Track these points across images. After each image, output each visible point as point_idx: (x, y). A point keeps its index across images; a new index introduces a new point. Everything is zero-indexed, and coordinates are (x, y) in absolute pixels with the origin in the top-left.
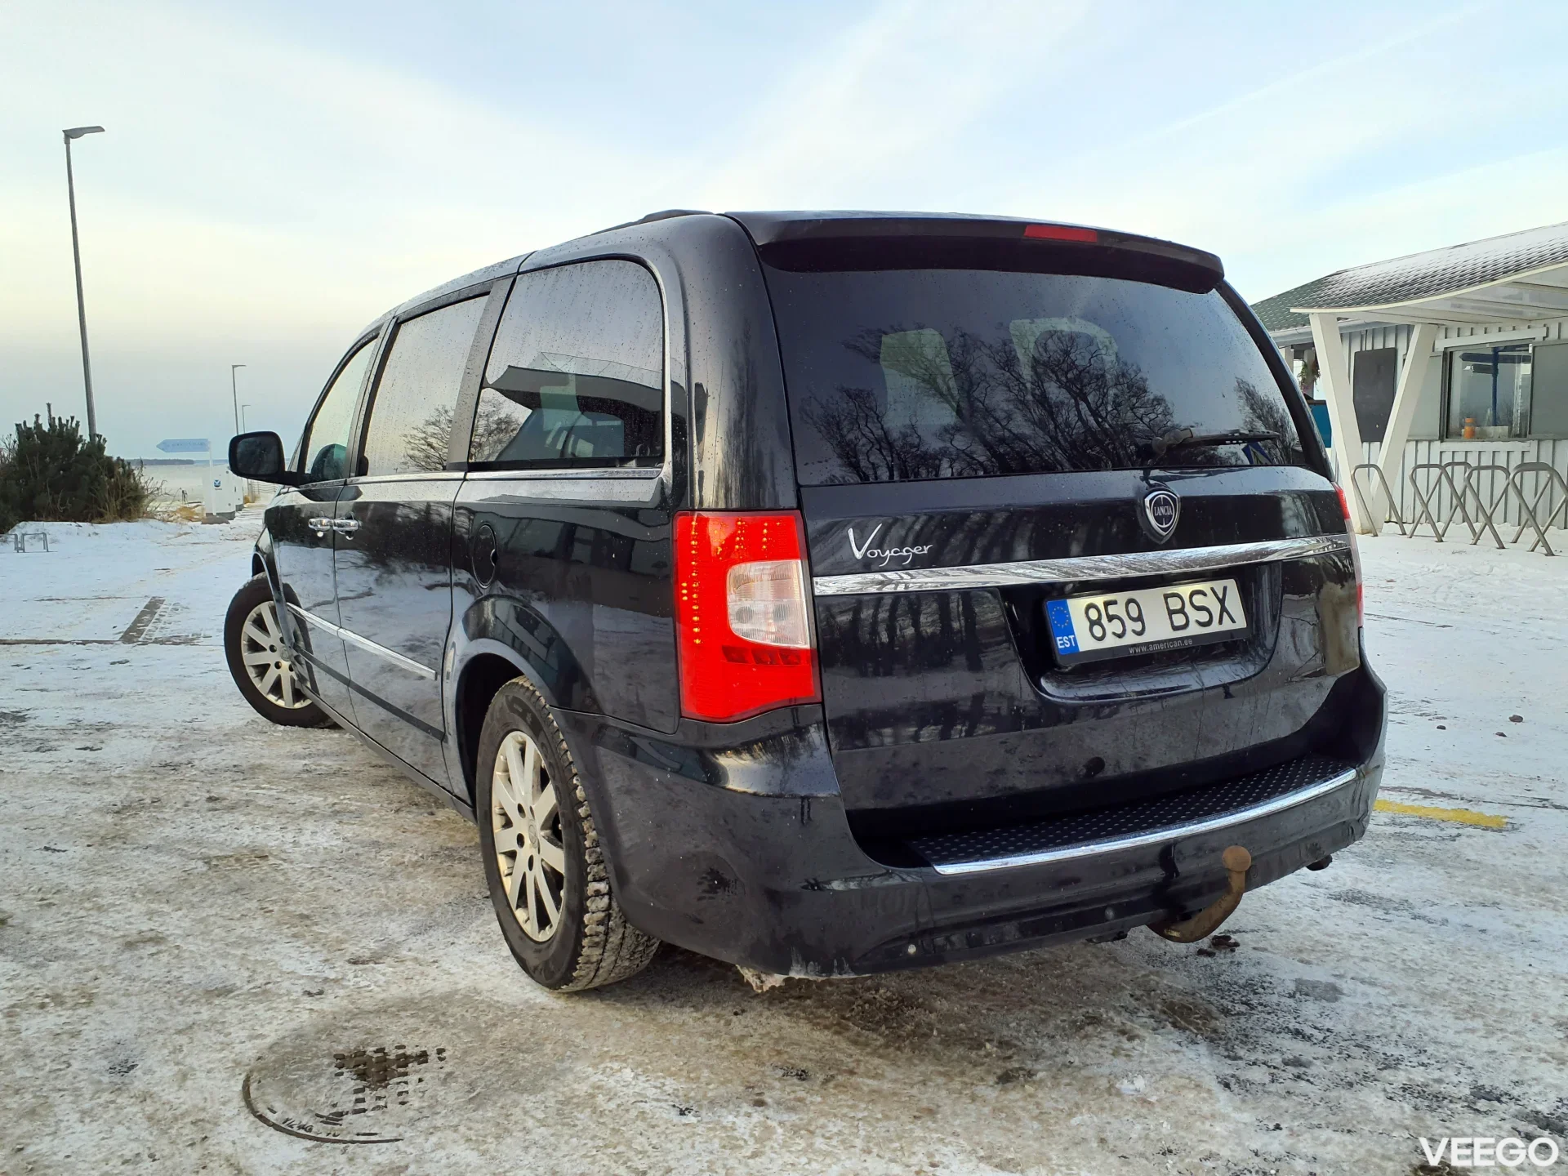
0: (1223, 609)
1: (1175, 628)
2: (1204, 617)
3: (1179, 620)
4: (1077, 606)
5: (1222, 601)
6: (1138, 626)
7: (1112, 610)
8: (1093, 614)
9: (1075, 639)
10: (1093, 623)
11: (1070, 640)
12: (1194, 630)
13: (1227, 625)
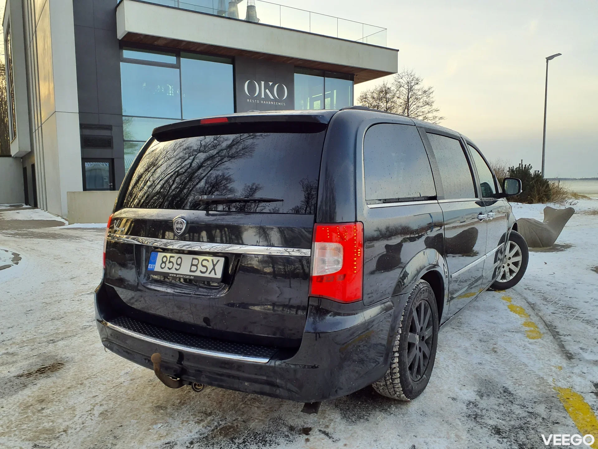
0: (214, 269)
1: (191, 271)
2: (204, 269)
3: (194, 268)
4: (160, 255)
5: (214, 265)
6: (178, 267)
7: (172, 259)
8: (165, 259)
9: (155, 266)
10: (163, 262)
11: (153, 266)
12: (198, 274)
13: (212, 275)
